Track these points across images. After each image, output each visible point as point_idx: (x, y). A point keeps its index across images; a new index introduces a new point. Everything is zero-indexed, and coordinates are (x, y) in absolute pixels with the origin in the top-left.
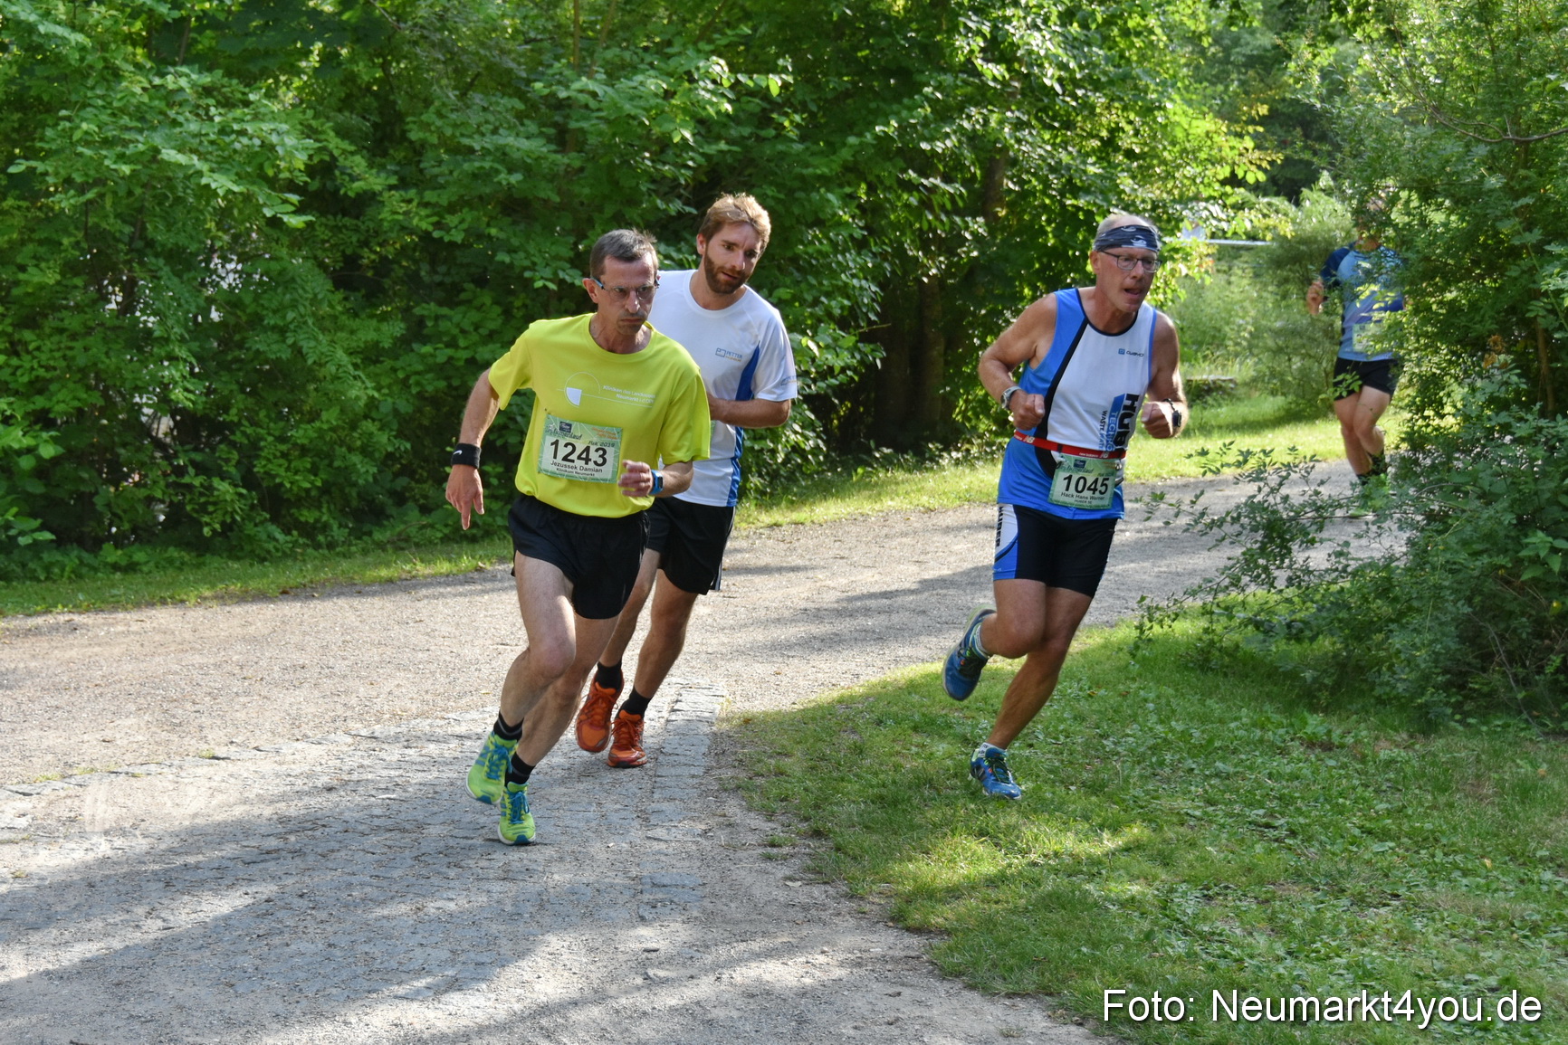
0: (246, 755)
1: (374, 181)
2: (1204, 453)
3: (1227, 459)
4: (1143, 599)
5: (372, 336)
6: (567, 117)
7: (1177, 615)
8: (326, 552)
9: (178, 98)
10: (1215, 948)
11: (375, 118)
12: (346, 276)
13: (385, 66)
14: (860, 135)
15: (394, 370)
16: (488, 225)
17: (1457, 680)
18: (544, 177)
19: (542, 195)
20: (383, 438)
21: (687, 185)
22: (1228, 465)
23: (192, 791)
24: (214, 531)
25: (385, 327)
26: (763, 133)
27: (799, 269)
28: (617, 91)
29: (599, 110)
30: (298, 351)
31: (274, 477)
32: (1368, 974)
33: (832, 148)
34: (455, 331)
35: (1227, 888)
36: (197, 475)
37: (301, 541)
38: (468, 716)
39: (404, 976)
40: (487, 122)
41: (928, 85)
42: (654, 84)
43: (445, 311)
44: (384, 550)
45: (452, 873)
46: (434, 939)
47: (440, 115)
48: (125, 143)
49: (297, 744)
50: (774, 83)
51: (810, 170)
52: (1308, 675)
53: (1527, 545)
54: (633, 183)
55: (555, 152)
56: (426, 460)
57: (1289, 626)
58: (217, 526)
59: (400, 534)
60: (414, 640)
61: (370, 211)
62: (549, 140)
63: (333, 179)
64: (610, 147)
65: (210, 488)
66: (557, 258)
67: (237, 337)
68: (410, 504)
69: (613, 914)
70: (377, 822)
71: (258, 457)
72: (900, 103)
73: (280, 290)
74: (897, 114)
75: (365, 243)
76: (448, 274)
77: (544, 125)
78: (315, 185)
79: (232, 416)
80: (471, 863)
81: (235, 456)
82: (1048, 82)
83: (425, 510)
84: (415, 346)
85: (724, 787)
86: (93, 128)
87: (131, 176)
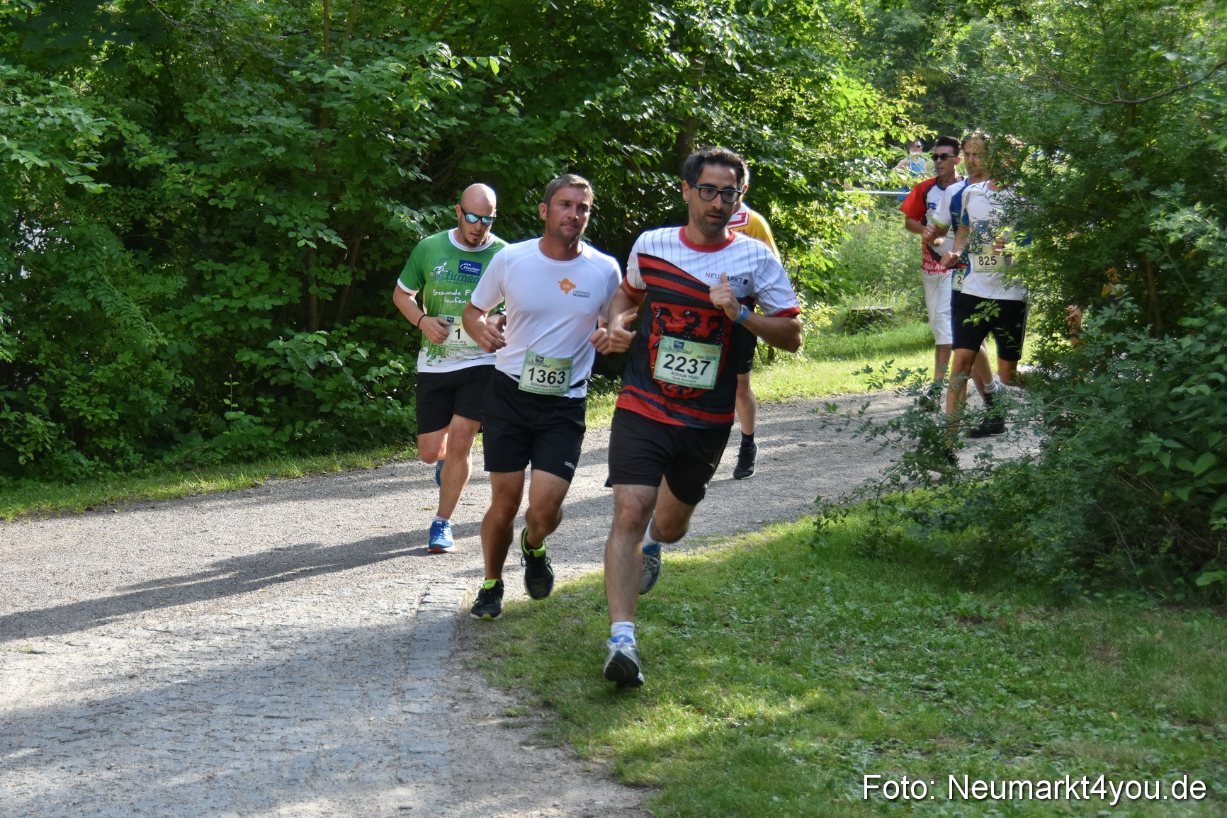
0: (59, 649)
1: (158, 156)
2: (869, 370)
3: (887, 376)
4: (819, 498)
5: (158, 289)
6: (320, 99)
7: (848, 511)
8: (124, 473)
11: (157, 102)
12: (135, 238)
13: (165, 58)
14: (571, 109)
15: (178, 317)
16: (256, 192)
17: (1085, 560)
18: (302, 150)
19: (301, 166)
20: (170, 376)
21: (424, 155)
22: (891, 381)
23: (14, 681)
24: (28, 459)
25: (169, 281)
26: (488, 110)
27: (522, 224)
28: (363, 75)
29: (348, 92)
30: (97, 304)
31: (80, 410)
33: (548, 121)
34: (229, 284)
35: (895, 742)
36: (12, 411)
37: (102, 465)
38: (248, 612)
40: (253, 104)
41: (627, 66)
42: (395, 67)
43: (220, 266)
44: (173, 471)
45: (237, 747)
46: (223, 803)
47: (212, 99)
49: (102, 639)
50: (495, 64)
51: (530, 139)
52: (960, 559)
53: (1142, 445)
54: (378, 154)
55: (311, 128)
56: (207, 394)
57: (943, 517)
58: (31, 455)
59: (186, 457)
60: (200, 548)
61: (155, 182)
62: (306, 119)
63: (123, 155)
64: (356, 124)
65: (23, 422)
66: (315, 220)
67: (43, 292)
68: (194, 431)
69: (375, 777)
70: (172, 704)
71: (64, 394)
72: (604, 81)
73: (80, 252)
74: (602, 90)
75: (151, 210)
76: (222, 235)
77: (301, 106)
78: (107, 161)
79: (41, 360)
80: (254, 737)
81: (44, 394)
82: (728, 62)
83: (207, 436)
84: (195, 297)
85: (467, 667)
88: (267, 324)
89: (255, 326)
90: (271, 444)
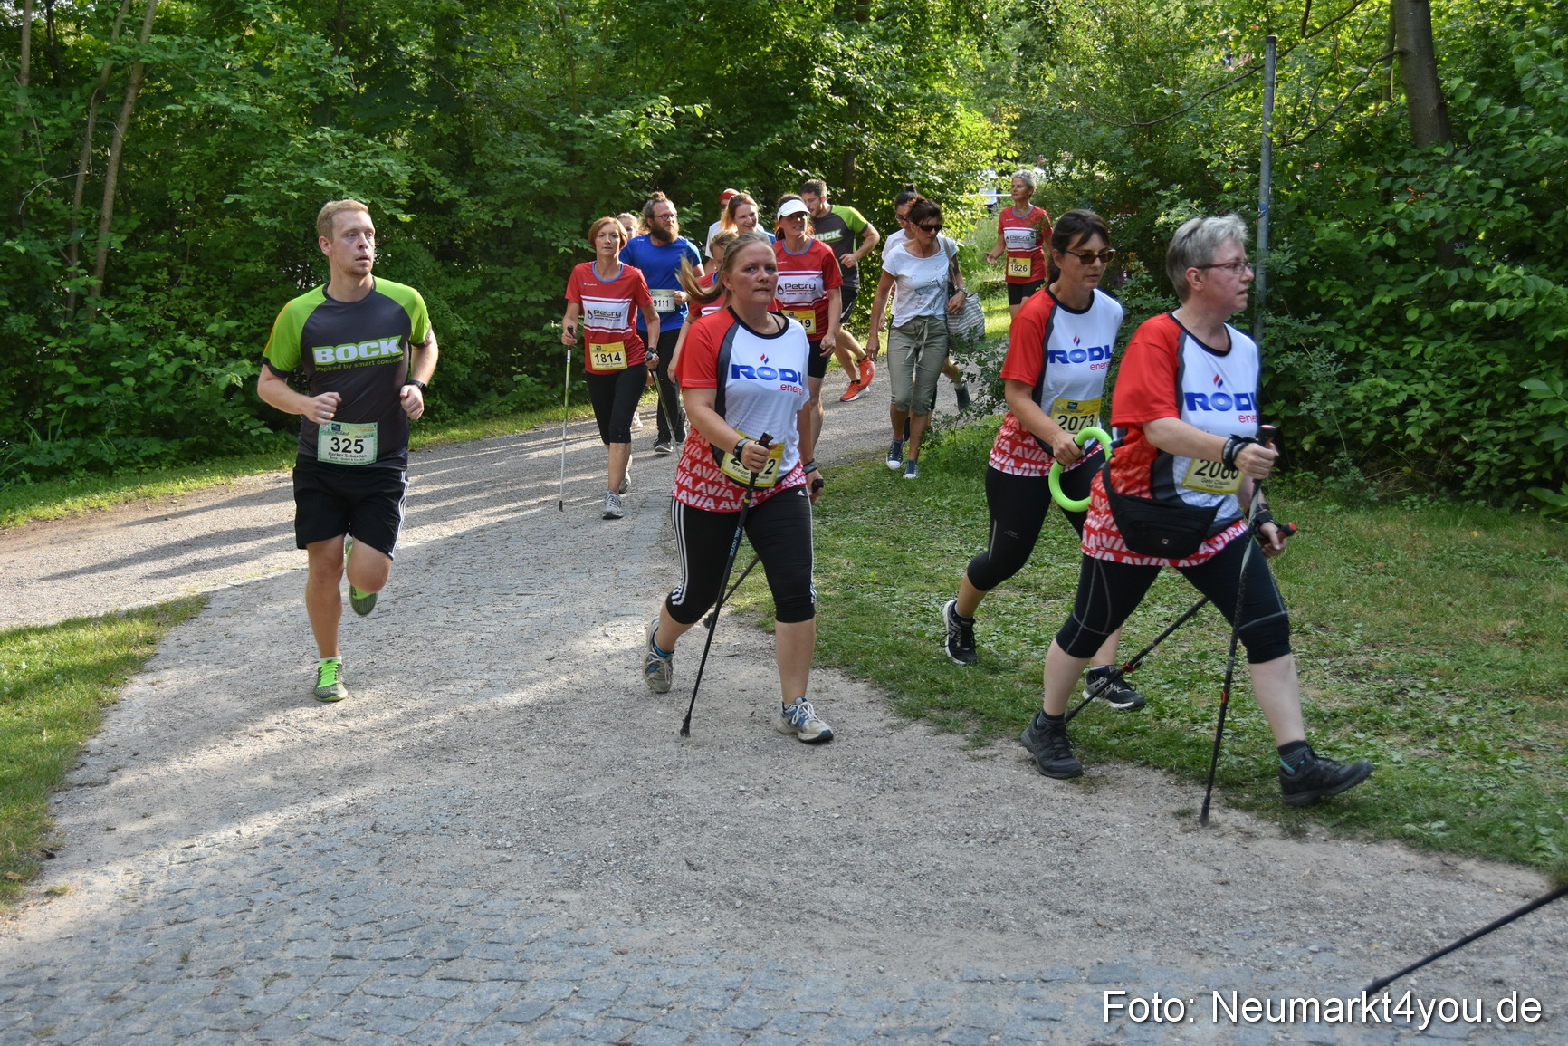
5: (460, 288)
6: (572, 142)
9: (324, 146)
11: (457, 152)
12: (444, 253)
13: (459, 119)
14: (759, 145)
15: (476, 309)
16: (528, 215)
18: (560, 181)
19: (560, 194)
25: (468, 282)
26: (698, 146)
28: (602, 123)
29: (591, 137)
33: (741, 153)
34: (513, 283)
39: (457, 682)
40: (522, 149)
41: (799, 112)
43: (506, 270)
45: (494, 617)
47: (492, 146)
48: (293, 178)
50: (699, 110)
51: (728, 168)
54: (616, 183)
55: (566, 166)
59: (486, 409)
61: (454, 210)
62: (563, 159)
63: (429, 192)
64: (599, 161)
66: (572, 232)
68: (492, 390)
72: (782, 124)
74: (781, 130)
75: (452, 231)
77: (559, 150)
78: (420, 197)
83: (502, 393)
84: (488, 293)
85: (667, 553)
86: (272, 170)
87: (300, 198)
88: (541, 312)
89: (532, 313)
90: (548, 398)
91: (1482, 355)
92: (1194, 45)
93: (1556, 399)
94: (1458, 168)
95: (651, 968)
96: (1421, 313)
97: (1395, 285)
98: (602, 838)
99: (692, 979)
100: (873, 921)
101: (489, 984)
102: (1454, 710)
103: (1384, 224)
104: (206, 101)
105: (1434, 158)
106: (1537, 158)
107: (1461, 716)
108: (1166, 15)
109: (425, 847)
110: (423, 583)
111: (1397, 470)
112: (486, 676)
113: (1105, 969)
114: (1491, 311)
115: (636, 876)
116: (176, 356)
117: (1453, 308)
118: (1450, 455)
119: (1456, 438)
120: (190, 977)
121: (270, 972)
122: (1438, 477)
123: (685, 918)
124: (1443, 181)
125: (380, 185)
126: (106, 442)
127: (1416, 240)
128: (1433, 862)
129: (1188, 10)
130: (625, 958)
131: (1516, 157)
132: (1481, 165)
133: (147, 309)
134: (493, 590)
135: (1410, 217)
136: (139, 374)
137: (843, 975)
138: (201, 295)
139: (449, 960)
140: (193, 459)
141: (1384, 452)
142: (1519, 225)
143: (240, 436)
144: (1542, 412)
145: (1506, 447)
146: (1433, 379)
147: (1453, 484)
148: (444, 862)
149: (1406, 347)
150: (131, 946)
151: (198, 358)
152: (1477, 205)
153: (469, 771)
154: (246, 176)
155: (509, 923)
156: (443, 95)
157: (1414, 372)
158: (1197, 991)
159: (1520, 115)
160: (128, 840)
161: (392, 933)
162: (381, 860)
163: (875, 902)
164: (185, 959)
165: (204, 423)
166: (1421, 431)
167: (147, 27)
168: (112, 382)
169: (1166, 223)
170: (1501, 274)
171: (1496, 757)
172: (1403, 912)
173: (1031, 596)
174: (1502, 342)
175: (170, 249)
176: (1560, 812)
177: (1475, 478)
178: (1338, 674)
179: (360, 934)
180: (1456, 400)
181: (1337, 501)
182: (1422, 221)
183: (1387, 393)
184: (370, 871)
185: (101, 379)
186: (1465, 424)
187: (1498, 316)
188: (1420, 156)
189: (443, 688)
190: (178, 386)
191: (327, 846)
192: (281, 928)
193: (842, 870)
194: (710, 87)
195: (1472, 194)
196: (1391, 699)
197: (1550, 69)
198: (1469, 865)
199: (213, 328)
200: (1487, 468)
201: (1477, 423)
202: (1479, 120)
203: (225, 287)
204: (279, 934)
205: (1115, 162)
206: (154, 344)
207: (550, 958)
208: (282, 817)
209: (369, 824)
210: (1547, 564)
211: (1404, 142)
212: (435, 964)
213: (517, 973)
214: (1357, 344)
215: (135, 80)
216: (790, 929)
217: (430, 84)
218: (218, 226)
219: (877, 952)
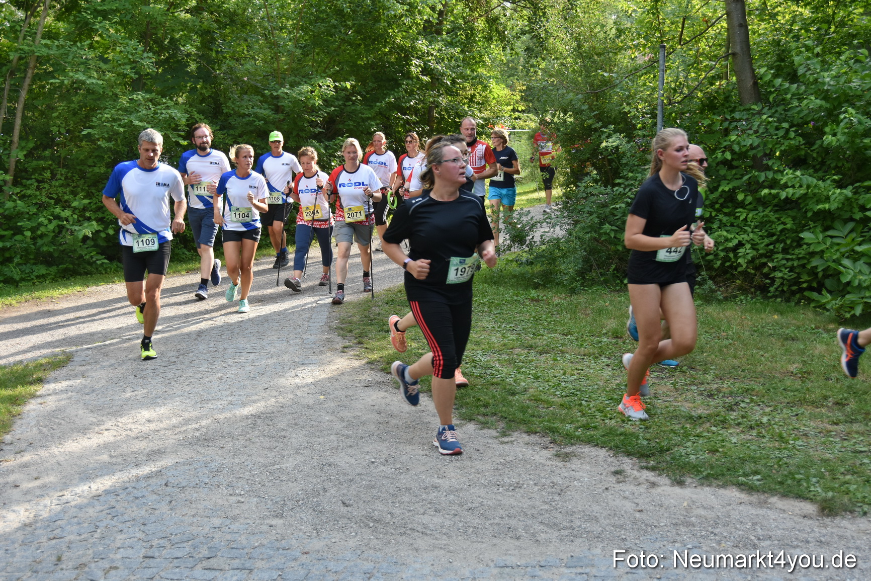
6: (277, 102)
9: (138, 103)
10: (489, 371)
11: (213, 106)
13: (214, 87)
14: (381, 102)
18: (271, 123)
21: (321, 123)
26: (347, 104)
28: (294, 92)
29: (288, 99)
32: (539, 377)
33: (371, 107)
39: (213, 402)
40: (250, 105)
41: (403, 84)
42: (306, 88)
45: (234, 365)
47: (232, 103)
48: (121, 120)
50: (348, 85)
51: (365, 115)
53: (603, 229)
54: (302, 123)
55: (274, 114)
57: (527, 261)
62: (273, 110)
64: (293, 111)
70: (210, 349)
72: (394, 91)
74: (393, 94)
77: (270, 105)
82: (445, 81)
85: (331, 329)
86: (109, 116)
87: (124, 132)
91: (779, 219)
92: (621, 49)
93: (819, 243)
94: (764, 117)
95: (322, 562)
96: (745, 196)
97: (730, 180)
98: (294, 489)
99: (345, 568)
100: (446, 534)
101: (231, 572)
102: (764, 414)
103: (725, 147)
104: (72, 77)
105: (751, 111)
106: (807, 111)
107: (769, 417)
108: (605, 33)
109: (195, 495)
110: (194, 347)
111: (733, 282)
112: (230, 398)
113: (575, 560)
114: (783, 195)
115: (314, 510)
116: (54, 219)
117: (763, 193)
118: (762, 273)
119: (765, 264)
120: (62, 569)
121: (108, 566)
122: (755, 286)
123: (342, 534)
124: (756, 124)
125: (170, 124)
126: (15, 268)
127: (743, 155)
128: (754, 498)
129: (617, 29)
130: (308, 556)
131: (795, 111)
132: (776, 115)
133: (38, 193)
134: (233, 350)
135: (739, 143)
136: (33, 230)
137: (430, 565)
138: (69, 185)
139: (209, 558)
140: (64, 277)
141: (726, 272)
142: (798, 148)
143: (90, 264)
144: (811, 250)
145: (792, 269)
146: (752, 232)
147: (764, 289)
148: (206, 503)
149: (737, 215)
150: (29, 553)
151: (67, 220)
152: (775, 137)
153: (220, 452)
154: (94, 119)
155: (243, 537)
156: (204, 74)
157: (741, 228)
158: (626, 571)
159: (798, 88)
160: (27, 492)
161: (177, 543)
162: (171, 502)
163: (447, 523)
164: (59, 559)
165: (70, 257)
166: (746, 261)
167: (39, 36)
168: (18, 234)
169: (606, 147)
170: (788, 175)
171: (788, 440)
172: (738, 526)
173: (533, 353)
174: (789, 212)
175: (51, 159)
176: (823, 470)
177: (775, 286)
178: (702, 394)
179: (159, 544)
180: (765, 243)
181: (700, 299)
182: (745, 146)
183: (727, 240)
184: (164, 508)
185: (12, 232)
186: (770, 257)
187: (787, 198)
188: (744, 110)
189: (205, 405)
190: (56, 236)
191: (140, 495)
192: (114, 541)
193: (429, 506)
194: (355, 71)
195: (772, 131)
196: (730, 409)
197: (813, 63)
198: (774, 500)
199: (75, 204)
200: (782, 281)
201: (776, 256)
202: (776, 90)
203: (83, 181)
204: (112, 544)
205: (577, 113)
206: (42, 213)
207: (266, 557)
208: (115, 478)
209: (164, 482)
210: (815, 333)
211: (735, 102)
212: (201, 560)
213: (247, 565)
214: (711, 213)
215: (32, 65)
216: (400, 539)
217: (198, 68)
218: (79, 147)
219: (448, 552)
